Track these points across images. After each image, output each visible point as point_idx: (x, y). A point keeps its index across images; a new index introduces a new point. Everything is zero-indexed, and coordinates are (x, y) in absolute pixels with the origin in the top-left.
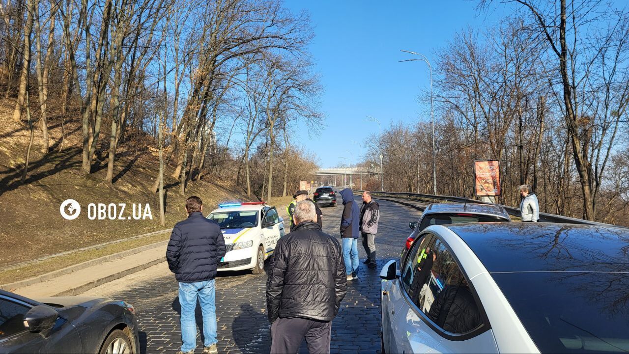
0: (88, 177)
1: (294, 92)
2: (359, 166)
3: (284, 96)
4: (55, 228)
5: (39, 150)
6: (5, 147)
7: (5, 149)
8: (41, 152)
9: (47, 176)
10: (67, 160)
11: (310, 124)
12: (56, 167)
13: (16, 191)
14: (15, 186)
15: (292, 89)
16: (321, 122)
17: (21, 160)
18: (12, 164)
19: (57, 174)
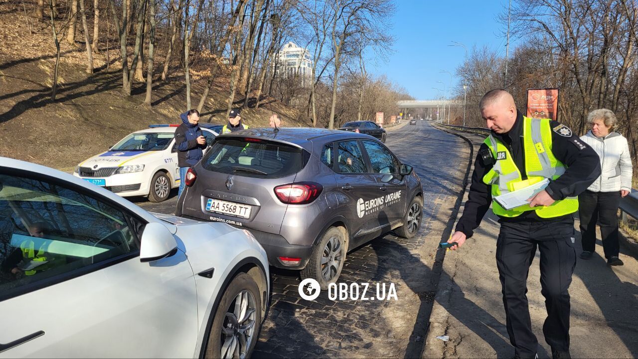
0: (129, 98)
4: (70, 145)
5: (84, 70)
6: (47, 66)
7: (47, 68)
8: (86, 73)
9: (84, 95)
10: (113, 82)
12: (96, 88)
13: (42, 109)
14: (43, 104)
15: (361, 9)
17: (61, 80)
18: (49, 83)
19: (95, 95)
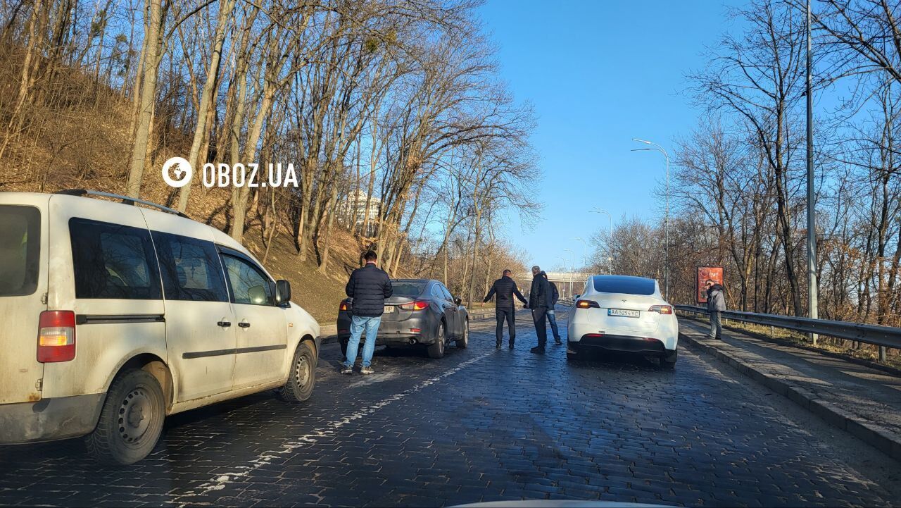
1: (505, 176)
2: (583, 271)
3: (495, 181)
11: (524, 215)
15: (505, 173)
16: (536, 214)
